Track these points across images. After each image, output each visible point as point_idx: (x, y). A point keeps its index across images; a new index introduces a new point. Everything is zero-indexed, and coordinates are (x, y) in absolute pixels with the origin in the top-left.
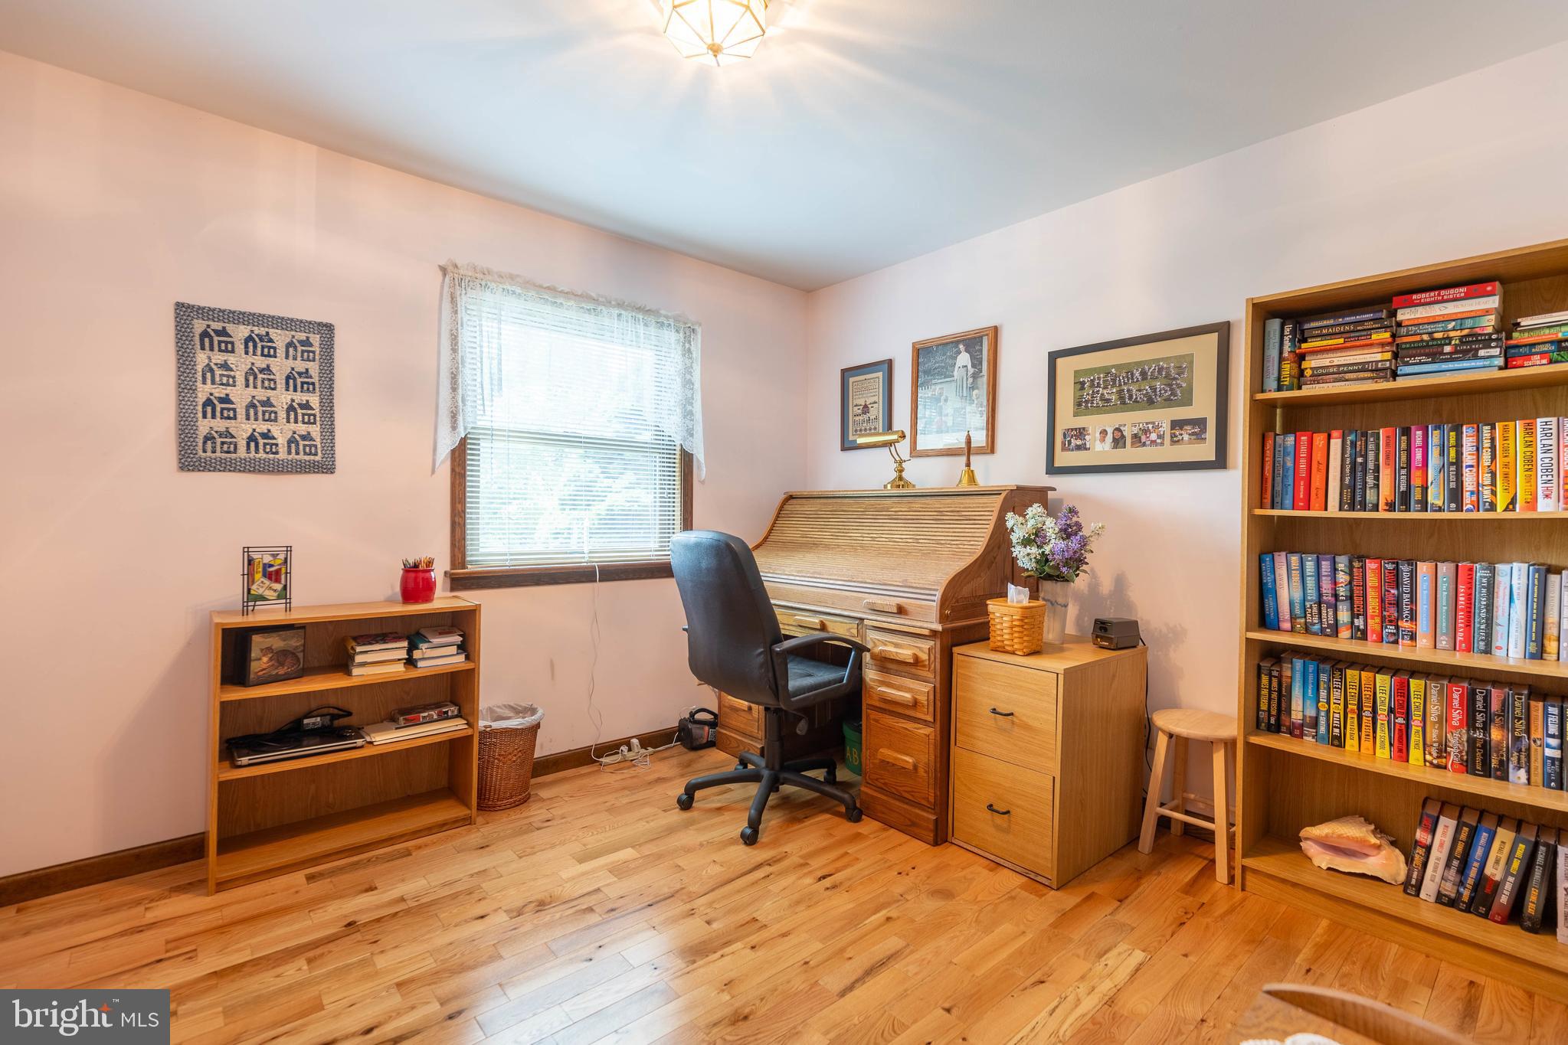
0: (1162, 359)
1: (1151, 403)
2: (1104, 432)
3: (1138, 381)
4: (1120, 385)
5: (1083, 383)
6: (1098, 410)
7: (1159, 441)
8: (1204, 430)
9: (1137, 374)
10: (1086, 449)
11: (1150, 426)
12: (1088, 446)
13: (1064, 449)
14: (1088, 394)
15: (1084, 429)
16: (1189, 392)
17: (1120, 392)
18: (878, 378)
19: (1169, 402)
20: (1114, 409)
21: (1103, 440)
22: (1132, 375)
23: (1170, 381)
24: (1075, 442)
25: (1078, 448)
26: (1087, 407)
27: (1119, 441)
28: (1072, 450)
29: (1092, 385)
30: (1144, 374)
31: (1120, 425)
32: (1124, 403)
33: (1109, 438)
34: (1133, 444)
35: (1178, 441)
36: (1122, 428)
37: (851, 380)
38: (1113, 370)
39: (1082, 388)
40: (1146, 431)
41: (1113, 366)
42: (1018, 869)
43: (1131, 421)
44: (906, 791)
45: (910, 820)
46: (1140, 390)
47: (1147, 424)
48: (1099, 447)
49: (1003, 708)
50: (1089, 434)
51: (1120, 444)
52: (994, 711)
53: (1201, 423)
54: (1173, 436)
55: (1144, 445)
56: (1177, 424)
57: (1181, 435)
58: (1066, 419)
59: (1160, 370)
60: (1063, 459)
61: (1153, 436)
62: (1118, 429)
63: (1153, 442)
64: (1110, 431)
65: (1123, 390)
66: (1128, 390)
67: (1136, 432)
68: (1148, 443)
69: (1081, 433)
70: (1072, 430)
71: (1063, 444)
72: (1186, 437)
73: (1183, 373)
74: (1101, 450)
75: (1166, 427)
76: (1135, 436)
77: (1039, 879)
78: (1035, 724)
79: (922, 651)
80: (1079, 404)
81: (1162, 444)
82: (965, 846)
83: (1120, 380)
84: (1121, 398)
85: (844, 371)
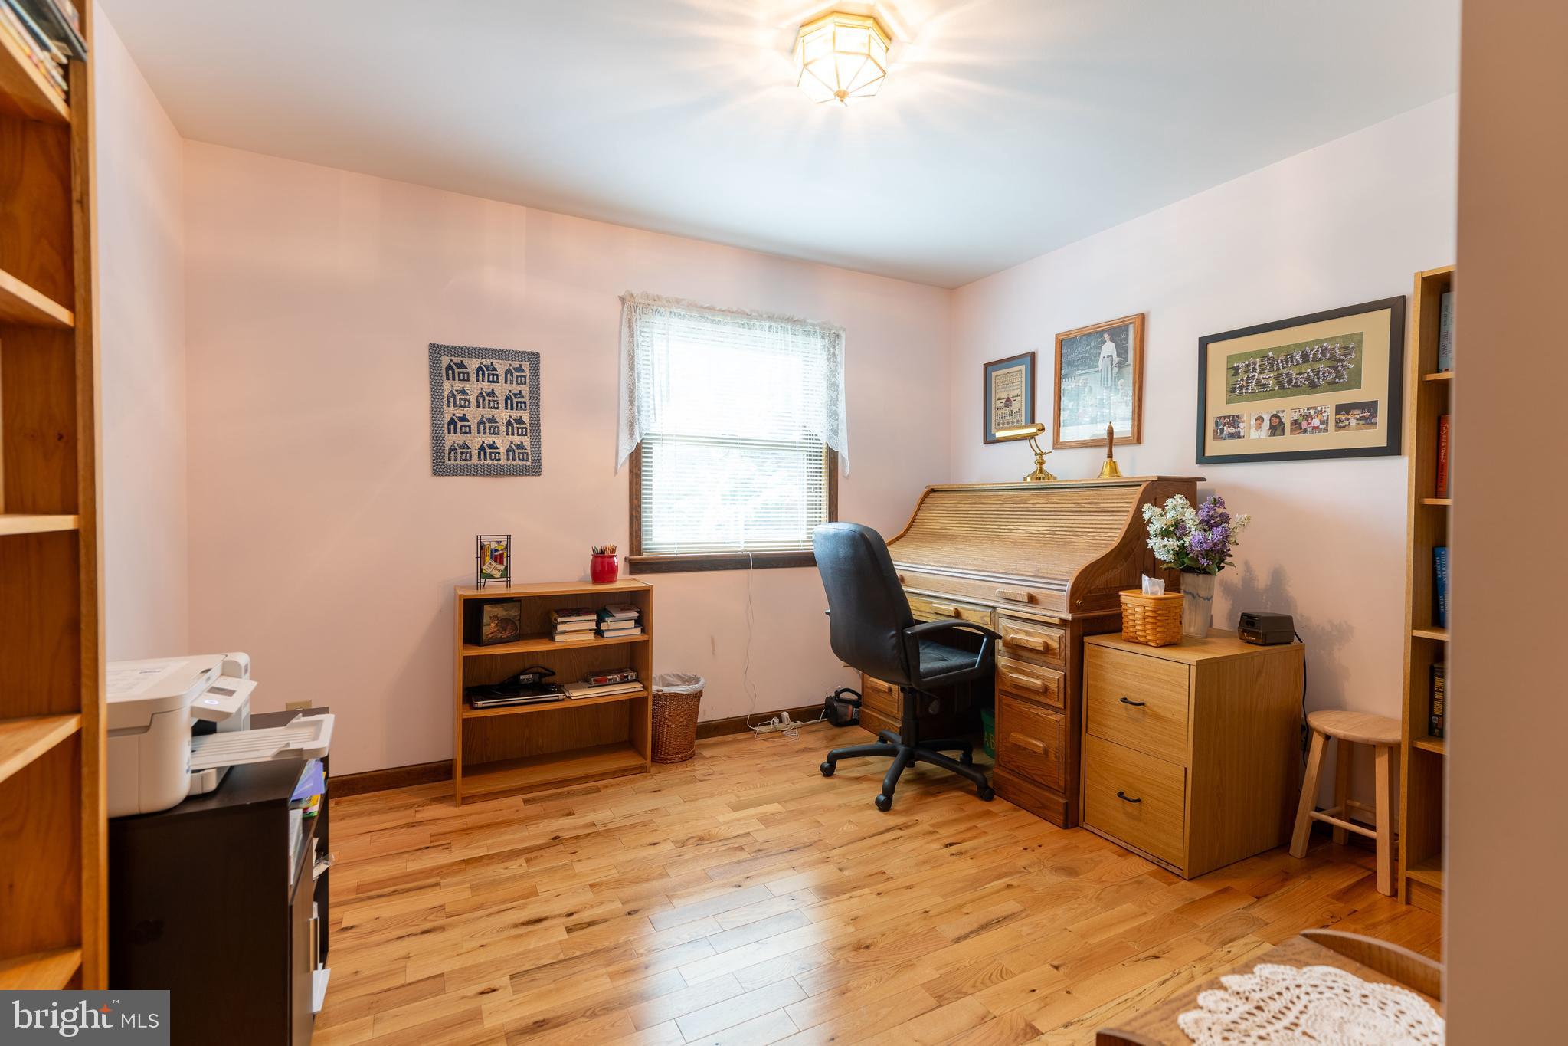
0: (1326, 340)
1: (1313, 386)
2: (1260, 419)
3: (1298, 364)
4: (1278, 369)
5: (1237, 369)
6: (1254, 396)
7: (1322, 427)
8: (1374, 414)
9: (1297, 357)
10: (1240, 437)
11: (1312, 412)
12: (1242, 434)
13: (1215, 437)
14: (1242, 380)
15: (1238, 416)
16: (1358, 372)
17: (1278, 376)
18: (1021, 371)
19: (1334, 385)
20: (1272, 395)
21: (1259, 427)
22: (1292, 358)
23: (1335, 363)
24: (1228, 430)
25: (1232, 436)
26: (1241, 393)
27: (1277, 428)
28: (1225, 439)
29: (1247, 370)
30: (1305, 357)
31: (1279, 411)
32: (1282, 388)
33: (1266, 425)
34: (1292, 431)
35: (1344, 427)
36: (1280, 415)
37: (994, 374)
38: (1270, 354)
39: (1236, 374)
40: (1307, 417)
41: (1271, 350)
42: (1149, 857)
43: (1289, 407)
44: (1037, 775)
45: (1040, 802)
46: (1300, 374)
47: (1308, 409)
48: (1254, 434)
49: (1134, 697)
50: (1243, 422)
51: (1278, 432)
52: (1125, 700)
53: (1371, 407)
54: (1338, 421)
55: (1305, 431)
56: (1342, 409)
57: (1348, 420)
58: (1218, 406)
59: (1324, 351)
60: (1214, 448)
61: (1316, 422)
62: (1276, 416)
63: (1316, 428)
64: (1266, 418)
65: (1282, 374)
66: (1287, 375)
67: (1295, 418)
68: (1309, 429)
69: (1234, 420)
70: (1225, 417)
71: (1215, 432)
72: (1353, 422)
73: (1350, 354)
74: (1257, 438)
75: (1330, 412)
76: (1296, 424)
77: (1170, 868)
78: (1168, 715)
79: (1053, 640)
80: (1233, 391)
81: (1326, 430)
82: (1096, 831)
83: (1278, 364)
84: (1280, 383)
85: (986, 366)
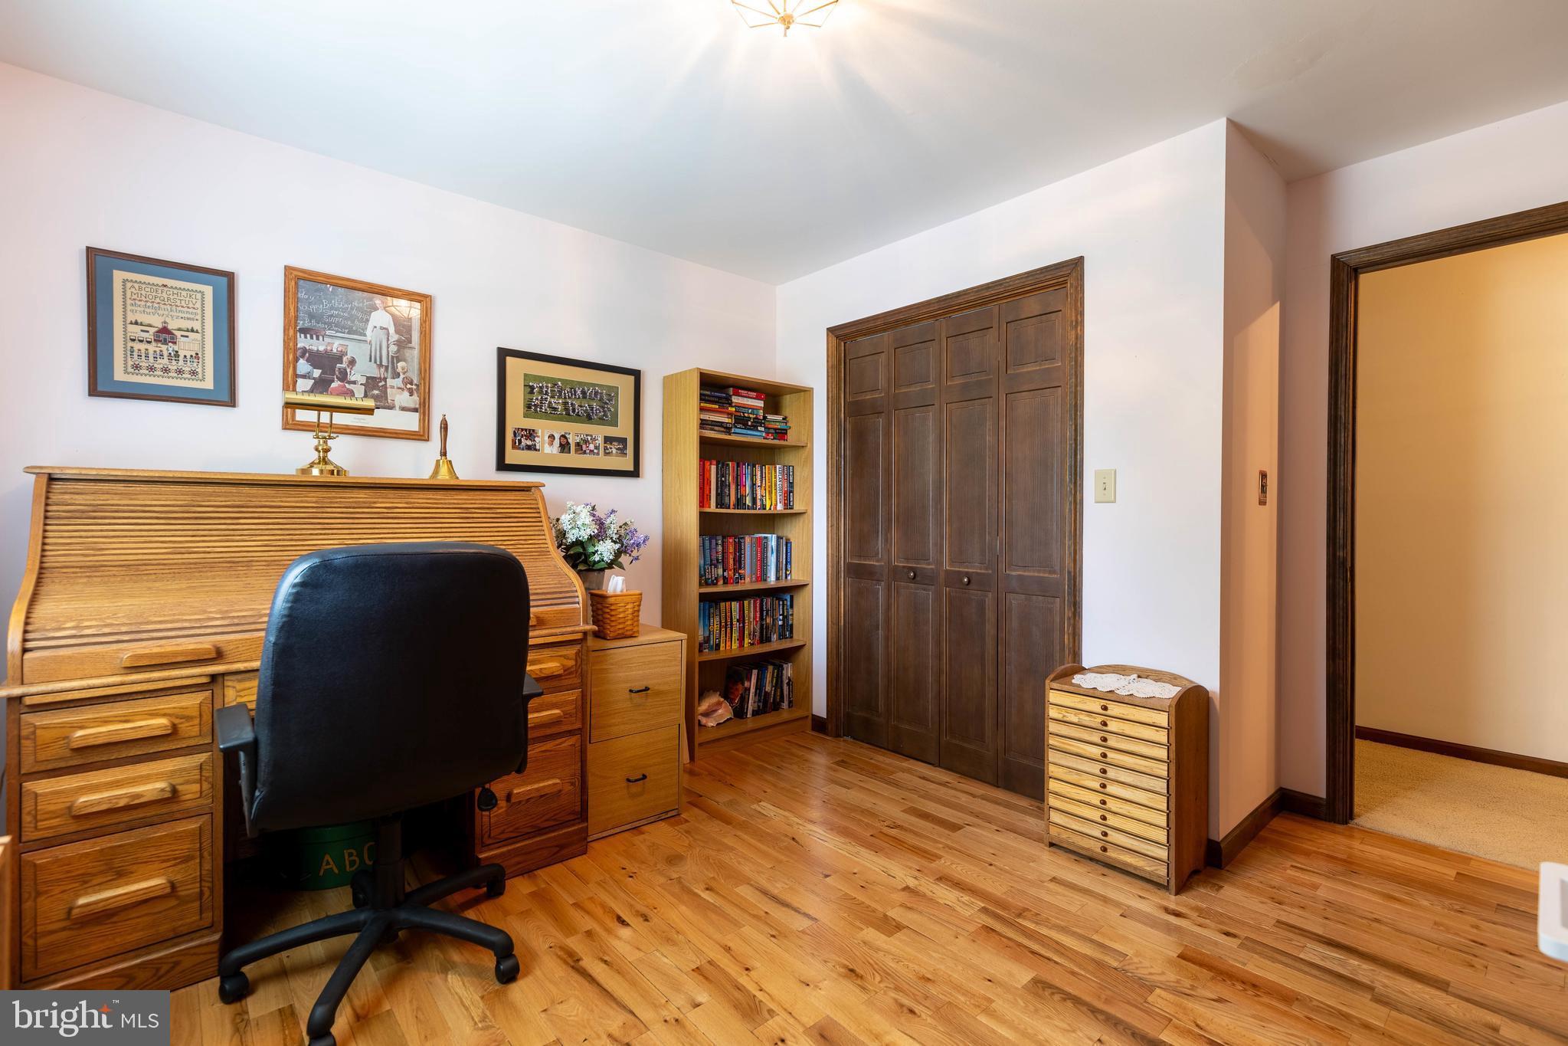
0: (598, 385)
1: (589, 419)
2: (552, 437)
3: (579, 398)
4: (565, 398)
5: (532, 388)
6: (546, 416)
7: (596, 451)
8: (625, 447)
9: (579, 392)
10: (536, 450)
11: (589, 438)
12: (537, 448)
13: (514, 447)
14: (537, 399)
15: (533, 431)
16: (615, 415)
17: (565, 404)
19: (602, 421)
20: (560, 418)
21: (551, 444)
22: (575, 391)
23: (603, 405)
24: (525, 442)
25: (529, 448)
26: (536, 411)
27: (564, 447)
28: (523, 449)
29: (541, 392)
30: (584, 393)
31: (566, 433)
32: (568, 414)
33: (557, 442)
34: (576, 451)
35: (609, 453)
36: (567, 436)
38: (559, 383)
39: (532, 392)
40: (586, 442)
41: (560, 380)
42: (652, 819)
43: (575, 431)
44: (546, 820)
45: (557, 846)
46: (581, 406)
47: (587, 435)
48: (547, 449)
49: (640, 685)
50: (538, 437)
51: (566, 450)
52: (631, 691)
53: (623, 441)
54: (606, 448)
55: (585, 453)
56: (608, 440)
57: (611, 448)
58: (516, 419)
59: (596, 393)
60: (512, 457)
61: (592, 447)
62: (563, 436)
63: (591, 451)
64: (557, 436)
65: (568, 403)
66: (572, 404)
67: (578, 441)
68: (588, 451)
69: (531, 434)
70: (522, 430)
71: (514, 442)
72: (614, 451)
73: (612, 400)
74: (549, 453)
75: (600, 441)
76: (578, 444)
77: (670, 815)
78: (666, 688)
79: (568, 659)
80: (529, 407)
81: (598, 454)
82: (605, 834)
83: (565, 393)
84: (566, 409)
